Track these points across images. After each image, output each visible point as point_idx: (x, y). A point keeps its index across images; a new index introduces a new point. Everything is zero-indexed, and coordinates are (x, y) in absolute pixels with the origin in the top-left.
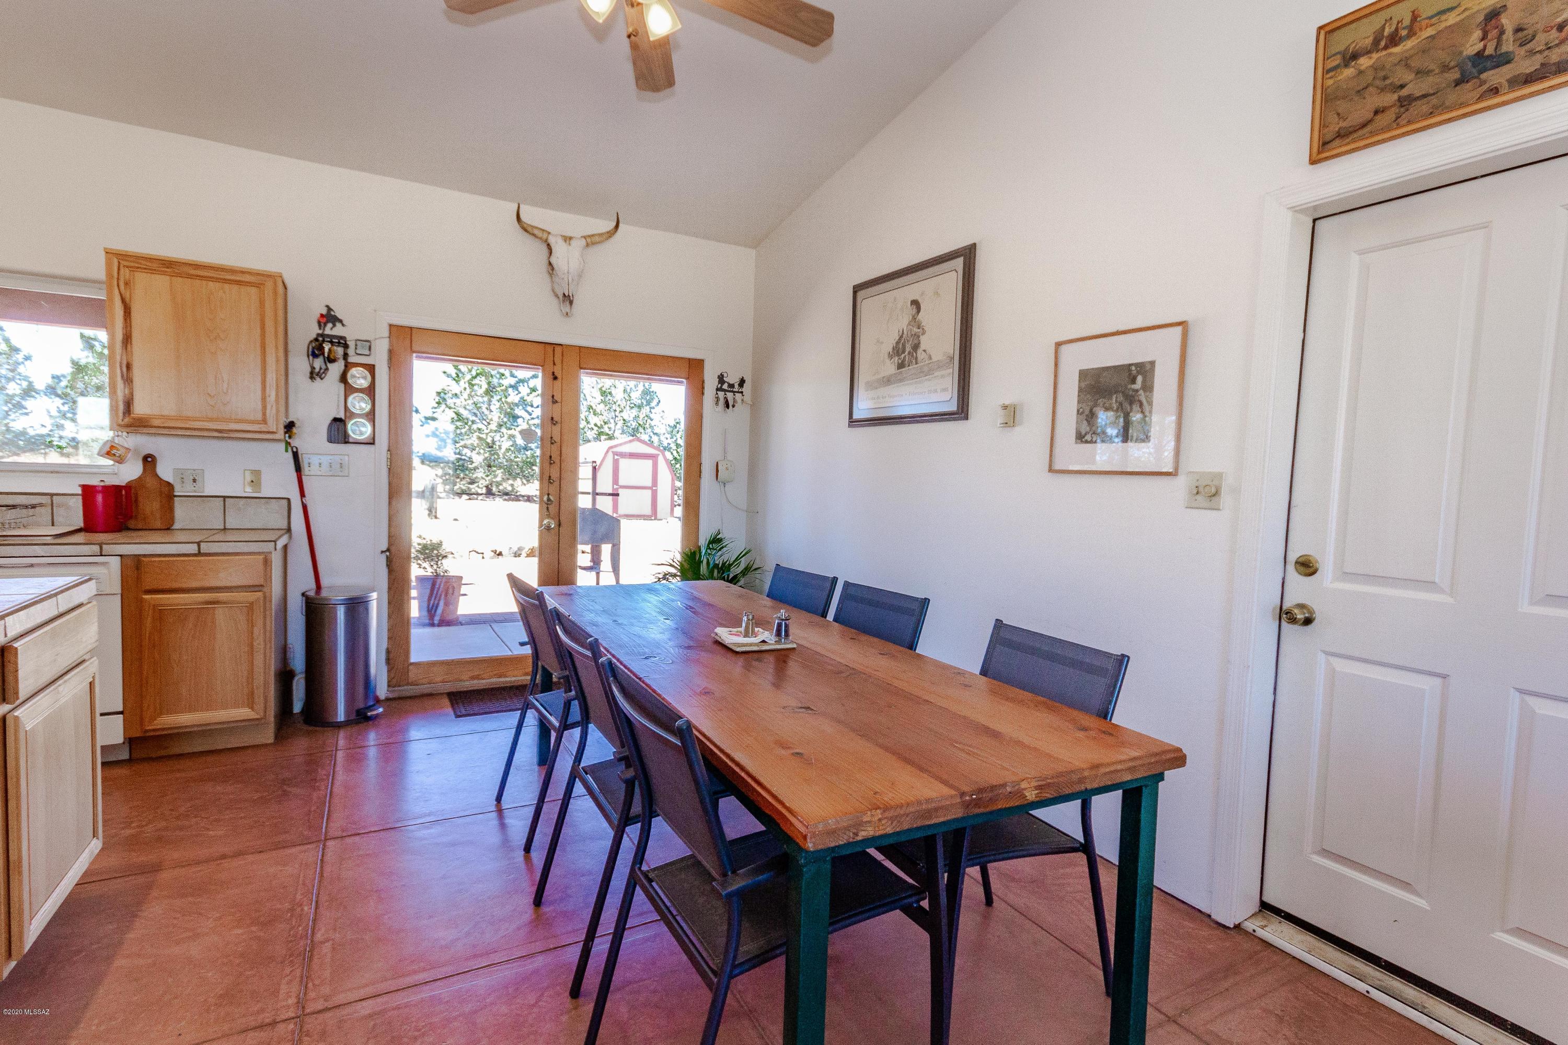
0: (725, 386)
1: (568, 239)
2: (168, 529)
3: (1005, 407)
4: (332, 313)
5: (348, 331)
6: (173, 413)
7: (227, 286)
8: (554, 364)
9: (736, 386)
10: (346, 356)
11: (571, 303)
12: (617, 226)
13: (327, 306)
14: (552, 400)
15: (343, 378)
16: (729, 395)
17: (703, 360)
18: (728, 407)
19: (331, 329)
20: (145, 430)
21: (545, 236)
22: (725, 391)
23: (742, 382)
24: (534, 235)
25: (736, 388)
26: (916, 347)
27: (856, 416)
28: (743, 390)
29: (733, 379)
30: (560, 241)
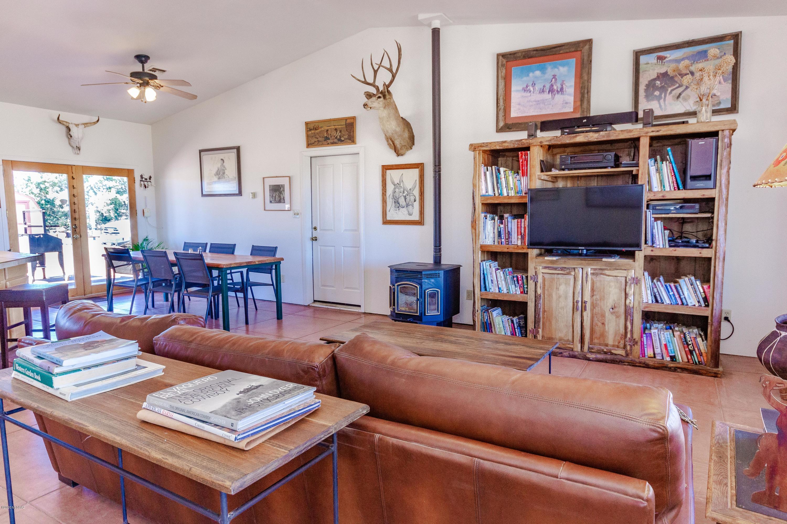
0: (144, 179)
1: (77, 125)
3: (252, 193)
8: (72, 173)
9: (148, 179)
11: (79, 149)
12: (98, 121)
14: (72, 187)
16: (146, 183)
17: (133, 170)
18: (146, 187)
21: (67, 125)
22: (143, 181)
23: (150, 178)
24: (63, 124)
25: (148, 180)
26: (224, 173)
27: (204, 193)
28: (151, 181)
29: (146, 176)
30: (74, 126)
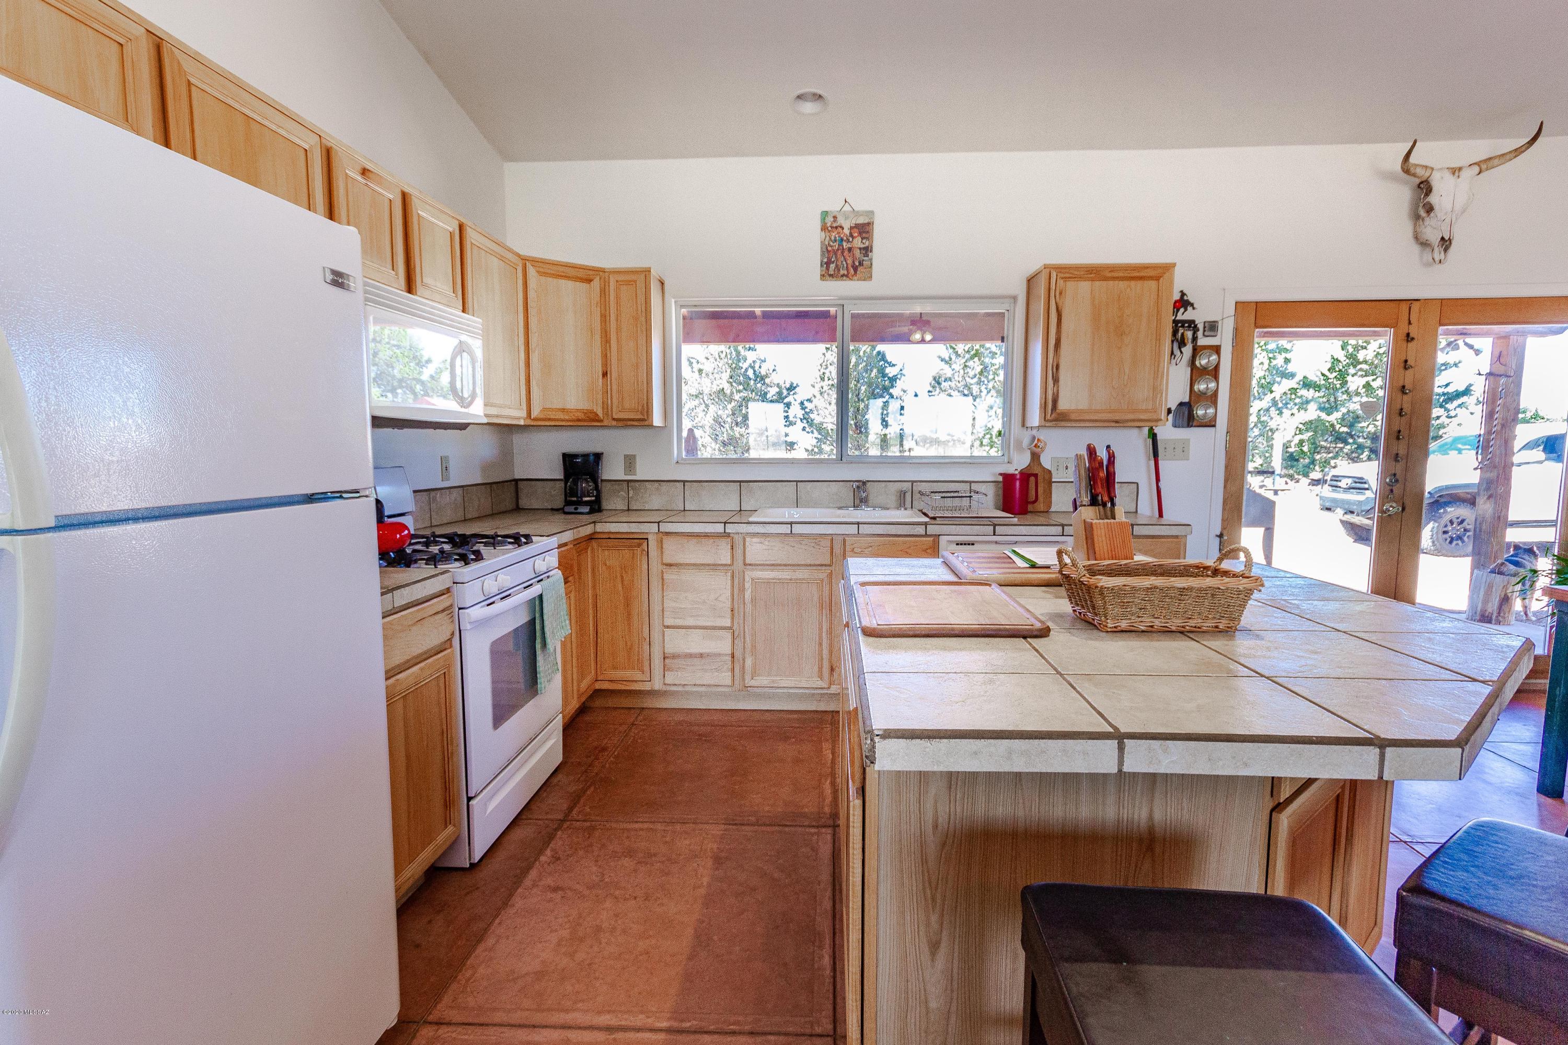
1: (1455, 171)
2: (1047, 512)
4: (1185, 298)
5: (1198, 315)
6: (1085, 408)
7: (1133, 283)
8: (1410, 323)
10: (1195, 339)
11: (1447, 248)
12: (1533, 141)
13: (1182, 292)
14: (1404, 365)
15: (1192, 363)
19: (1183, 314)
20: (1063, 424)
21: (1427, 175)
24: (1415, 176)
30: (1447, 175)
